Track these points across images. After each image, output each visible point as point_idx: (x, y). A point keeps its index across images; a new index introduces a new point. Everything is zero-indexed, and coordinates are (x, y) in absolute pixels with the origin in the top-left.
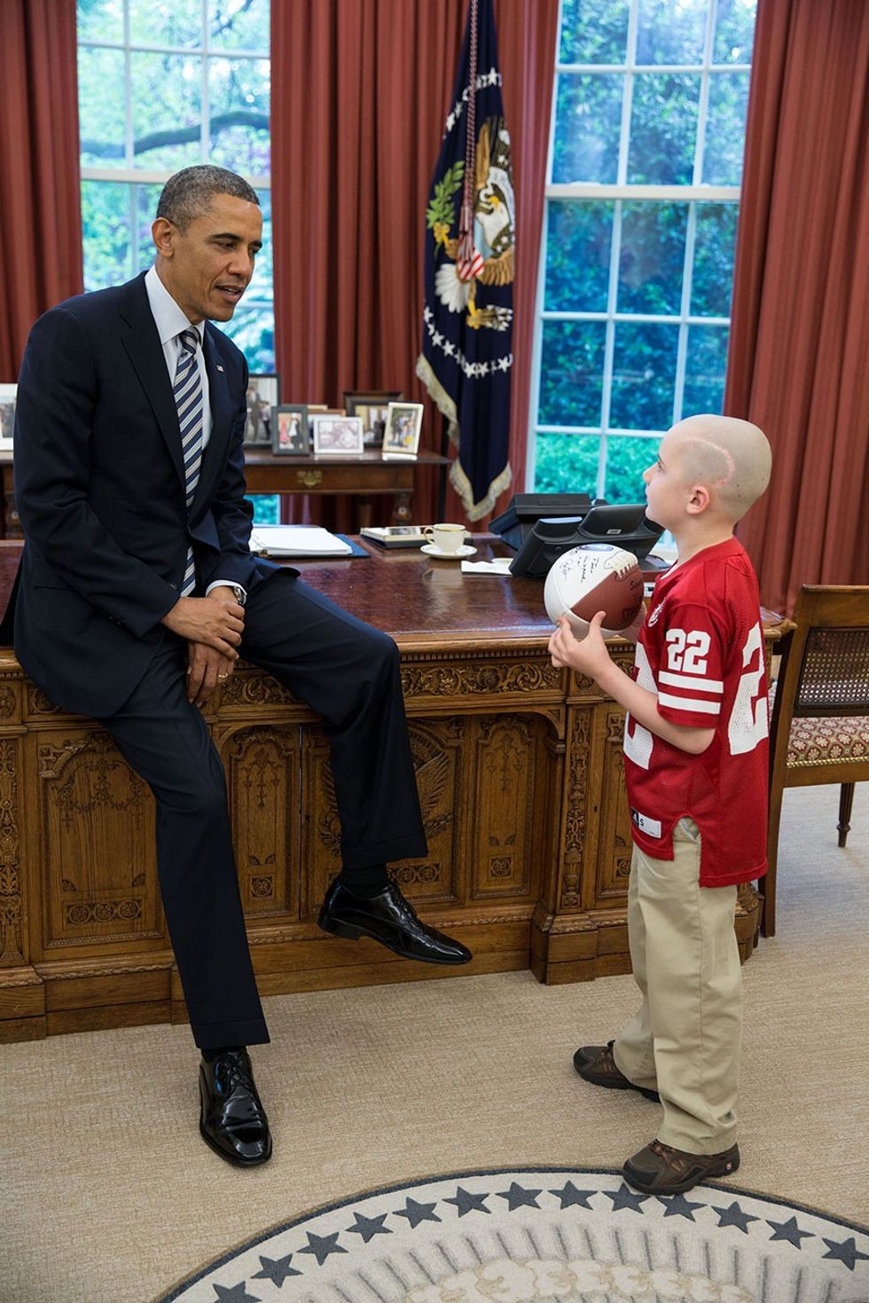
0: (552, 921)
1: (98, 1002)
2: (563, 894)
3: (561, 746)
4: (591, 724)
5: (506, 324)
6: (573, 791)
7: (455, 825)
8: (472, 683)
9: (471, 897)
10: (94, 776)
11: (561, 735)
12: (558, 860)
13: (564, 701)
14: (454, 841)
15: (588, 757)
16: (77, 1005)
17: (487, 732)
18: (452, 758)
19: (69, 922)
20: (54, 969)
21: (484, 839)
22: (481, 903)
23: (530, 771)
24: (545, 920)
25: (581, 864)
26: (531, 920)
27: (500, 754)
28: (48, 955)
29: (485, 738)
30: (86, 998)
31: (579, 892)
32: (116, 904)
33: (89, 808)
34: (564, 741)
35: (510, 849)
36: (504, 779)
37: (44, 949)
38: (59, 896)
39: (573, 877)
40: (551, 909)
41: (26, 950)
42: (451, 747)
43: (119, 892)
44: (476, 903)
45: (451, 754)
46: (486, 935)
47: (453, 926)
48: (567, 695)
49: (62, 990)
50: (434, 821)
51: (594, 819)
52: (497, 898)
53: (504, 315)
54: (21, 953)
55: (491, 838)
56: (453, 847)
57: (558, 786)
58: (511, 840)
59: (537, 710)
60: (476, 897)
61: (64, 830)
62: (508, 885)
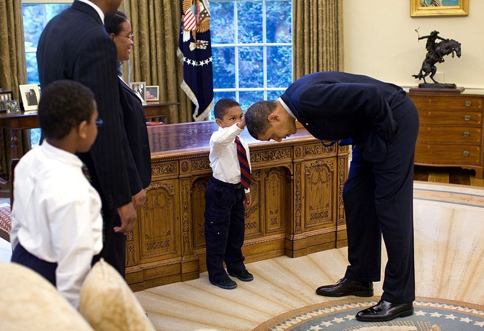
0: (293, 237)
1: (159, 276)
2: (296, 227)
3: (292, 177)
4: (301, 169)
5: (206, 47)
6: (297, 192)
7: (260, 207)
8: (265, 158)
9: (266, 232)
10: (154, 197)
11: (292, 173)
12: (293, 216)
13: (293, 162)
14: (260, 213)
15: (301, 180)
16: (152, 278)
17: (268, 175)
18: (258, 185)
19: (148, 249)
20: (145, 266)
21: (269, 212)
22: (269, 234)
23: (281, 187)
24: (291, 236)
25: (301, 216)
26: (285, 238)
27: (272, 182)
28: (142, 261)
29: (267, 177)
30: (155, 275)
31: (300, 226)
32: (162, 242)
33: (153, 209)
34: (293, 175)
35: (276, 215)
36: (274, 191)
37: (140, 259)
38: (145, 240)
39: (298, 221)
40: (292, 233)
41: (136, 260)
42: (257, 181)
43: (163, 238)
44: (267, 235)
45: (257, 183)
46: (272, 245)
47: (262, 242)
48: (293, 159)
49: (148, 272)
50: (253, 207)
51: (303, 200)
52: (274, 232)
53: (205, 43)
54: (134, 261)
55: (271, 211)
56: (259, 215)
57: (292, 191)
58: (276, 212)
59: (284, 165)
60: (267, 232)
61: (145, 217)
62: (277, 227)
